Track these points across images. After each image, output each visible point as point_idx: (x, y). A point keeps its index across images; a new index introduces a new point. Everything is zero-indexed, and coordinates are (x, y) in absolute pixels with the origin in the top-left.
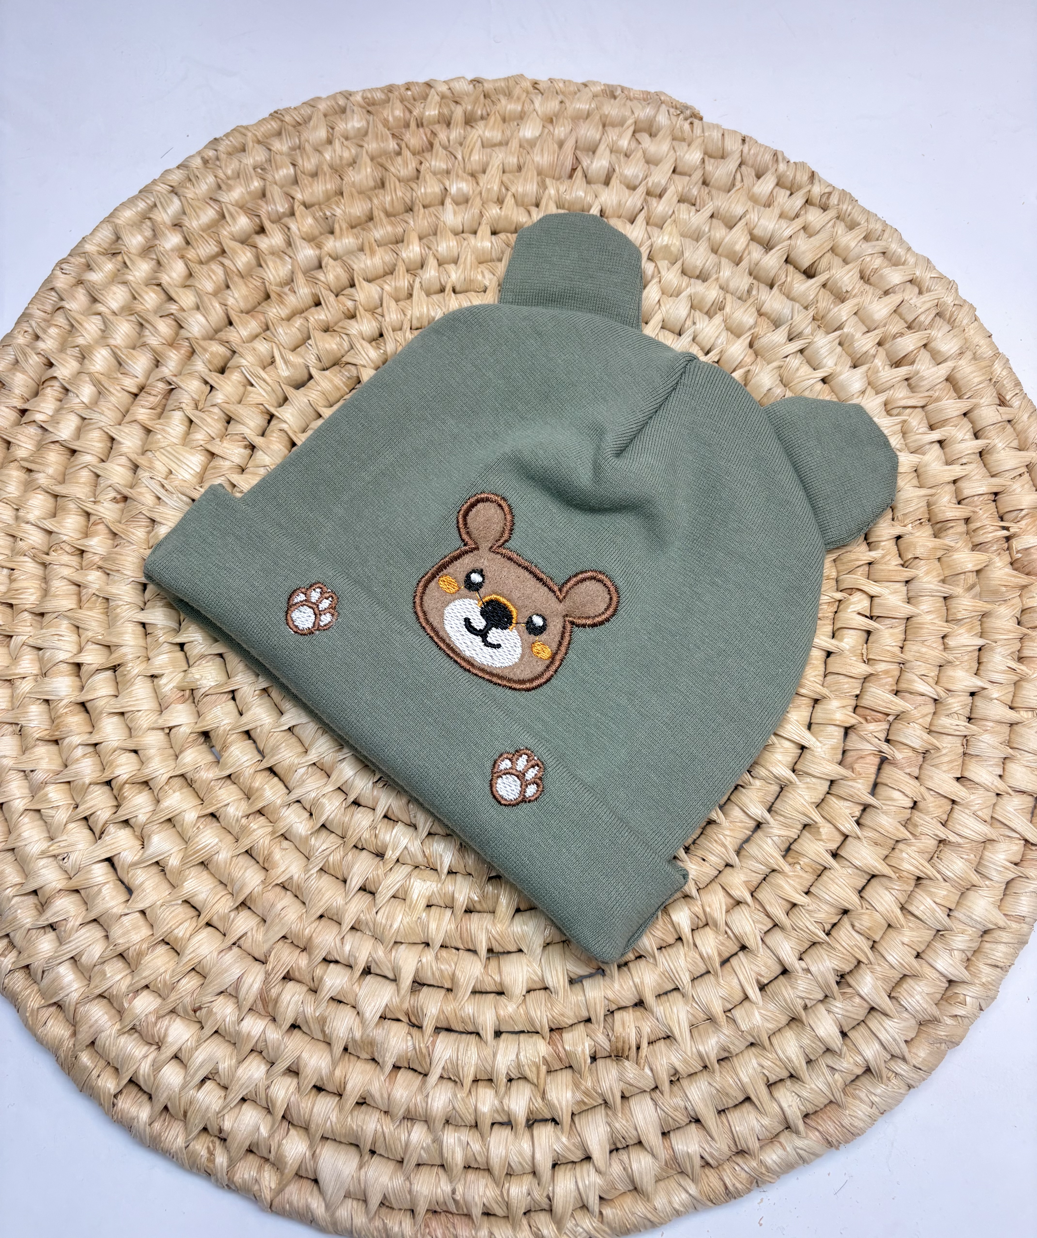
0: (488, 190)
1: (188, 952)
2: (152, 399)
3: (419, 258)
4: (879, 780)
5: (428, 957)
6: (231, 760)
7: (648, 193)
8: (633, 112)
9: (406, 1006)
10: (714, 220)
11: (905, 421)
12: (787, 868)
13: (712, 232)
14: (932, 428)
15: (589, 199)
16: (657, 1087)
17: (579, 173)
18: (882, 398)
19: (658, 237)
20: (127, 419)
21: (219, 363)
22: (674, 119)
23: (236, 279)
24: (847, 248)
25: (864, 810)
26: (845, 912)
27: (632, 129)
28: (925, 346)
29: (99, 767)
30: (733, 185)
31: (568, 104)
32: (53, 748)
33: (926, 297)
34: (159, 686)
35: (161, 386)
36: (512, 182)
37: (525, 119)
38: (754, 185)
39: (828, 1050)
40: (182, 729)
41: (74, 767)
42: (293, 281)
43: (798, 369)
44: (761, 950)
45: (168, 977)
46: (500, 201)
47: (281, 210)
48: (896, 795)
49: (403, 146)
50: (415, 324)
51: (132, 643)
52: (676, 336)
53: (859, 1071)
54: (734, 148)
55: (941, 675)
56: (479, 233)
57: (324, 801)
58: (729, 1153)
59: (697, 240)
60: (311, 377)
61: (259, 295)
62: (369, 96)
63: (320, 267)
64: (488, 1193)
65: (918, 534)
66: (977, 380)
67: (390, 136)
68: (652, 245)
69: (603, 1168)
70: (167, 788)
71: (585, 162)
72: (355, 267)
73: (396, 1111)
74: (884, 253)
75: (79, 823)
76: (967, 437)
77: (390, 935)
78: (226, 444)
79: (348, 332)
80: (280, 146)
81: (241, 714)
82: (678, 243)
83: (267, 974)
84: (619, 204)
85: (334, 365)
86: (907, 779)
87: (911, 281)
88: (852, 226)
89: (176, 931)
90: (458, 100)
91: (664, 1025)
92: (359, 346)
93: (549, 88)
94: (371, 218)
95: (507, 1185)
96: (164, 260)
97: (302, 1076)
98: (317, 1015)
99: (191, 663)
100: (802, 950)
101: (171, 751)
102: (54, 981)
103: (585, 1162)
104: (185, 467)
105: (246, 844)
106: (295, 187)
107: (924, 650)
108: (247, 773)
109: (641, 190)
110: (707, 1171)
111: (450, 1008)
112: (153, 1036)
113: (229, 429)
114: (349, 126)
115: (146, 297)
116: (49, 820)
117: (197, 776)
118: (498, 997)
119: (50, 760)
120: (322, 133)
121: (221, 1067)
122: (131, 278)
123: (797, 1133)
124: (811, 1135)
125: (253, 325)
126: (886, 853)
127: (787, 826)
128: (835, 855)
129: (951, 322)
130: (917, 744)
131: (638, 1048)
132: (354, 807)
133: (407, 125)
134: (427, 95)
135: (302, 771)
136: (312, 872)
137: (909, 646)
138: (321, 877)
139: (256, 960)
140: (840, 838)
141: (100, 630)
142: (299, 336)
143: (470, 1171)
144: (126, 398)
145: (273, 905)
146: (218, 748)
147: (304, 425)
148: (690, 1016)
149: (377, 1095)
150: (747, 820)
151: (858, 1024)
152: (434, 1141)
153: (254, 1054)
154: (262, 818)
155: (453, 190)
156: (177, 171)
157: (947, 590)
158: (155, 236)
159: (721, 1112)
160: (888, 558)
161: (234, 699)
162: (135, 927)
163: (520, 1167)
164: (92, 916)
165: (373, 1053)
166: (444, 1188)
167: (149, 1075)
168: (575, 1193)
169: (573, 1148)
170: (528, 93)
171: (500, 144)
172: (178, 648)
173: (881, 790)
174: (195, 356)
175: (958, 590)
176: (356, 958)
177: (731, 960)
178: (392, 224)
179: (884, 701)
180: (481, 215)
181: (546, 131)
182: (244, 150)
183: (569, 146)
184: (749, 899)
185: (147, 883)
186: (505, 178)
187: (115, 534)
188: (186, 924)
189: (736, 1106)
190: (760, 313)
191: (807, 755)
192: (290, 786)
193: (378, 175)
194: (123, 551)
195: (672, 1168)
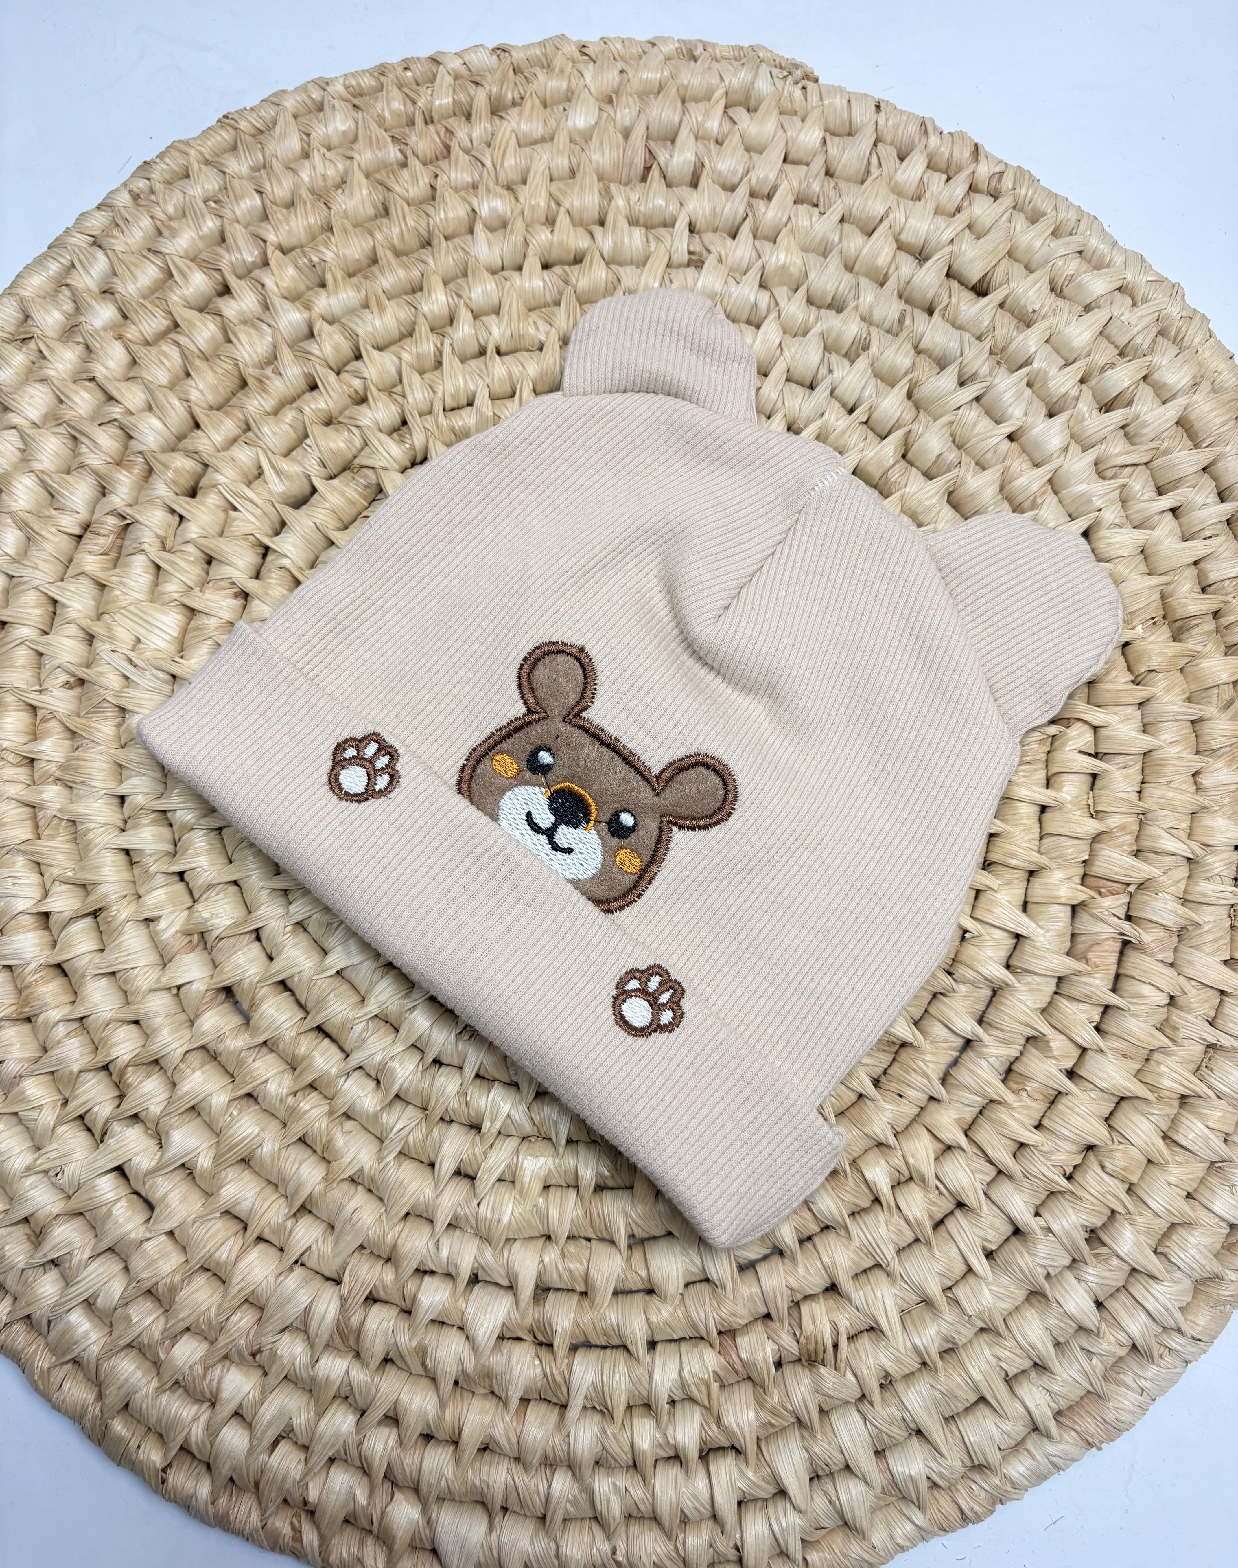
0: (532, 207)
1: (235, 1281)
2: (101, 540)
3: (446, 311)
4: (1122, 971)
5: (551, 1256)
6: (264, 1024)
7: (753, 194)
8: (722, 79)
9: (529, 1320)
10: (845, 225)
11: (1125, 485)
12: (1009, 1097)
13: (845, 243)
14: (1160, 491)
15: (672, 208)
16: (863, 1396)
17: (655, 173)
18: (1090, 457)
19: (772, 255)
20: (71, 572)
21: (186, 482)
22: (779, 83)
23: (198, 362)
24: (1029, 249)
25: (1104, 1013)
26: (1090, 1148)
27: (722, 103)
28: (1145, 378)
29: (90, 1047)
30: (868, 172)
31: (631, 73)
32: (25, 1028)
33: (1143, 310)
34: (157, 933)
35: (112, 521)
36: (564, 194)
37: (574, 101)
38: (896, 170)
39: (1081, 1329)
40: (195, 986)
41: (56, 1052)
42: (276, 358)
43: (975, 425)
44: (985, 1208)
45: (212, 1315)
46: (550, 222)
47: (250, 259)
48: (1147, 990)
49: (409, 153)
50: (449, 403)
51: (113, 879)
52: (807, 391)
53: (1122, 1352)
54: (865, 120)
55: (1195, 824)
56: (526, 268)
57: (395, 1064)
58: (963, 1470)
59: (825, 255)
60: (314, 490)
61: (232, 383)
62: (354, 83)
63: (311, 335)
64: (658, 1549)
65: (1151, 639)
66: (1218, 421)
67: (389, 140)
68: (763, 267)
69: (803, 1506)
70: (182, 1066)
71: (662, 156)
72: (360, 331)
73: (529, 1459)
74: (1080, 252)
75: (72, 1124)
76: (1209, 500)
77: (499, 1233)
78: (208, 595)
79: (359, 423)
80: (238, 166)
81: (271, 959)
82: (799, 262)
83: (343, 1300)
84: (714, 213)
85: (344, 470)
86: (1161, 968)
87: (1119, 289)
88: (1034, 218)
89: (217, 1255)
90: (478, 79)
91: (866, 1314)
92: (376, 443)
93: (603, 52)
94: (374, 261)
95: (681, 1537)
96: (95, 345)
97: (404, 1423)
98: (414, 1344)
99: (196, 896)
100: (1038, 1202)
101: (183, 1017)
102: (64, 1333)
103: (778, 1498)
104: (157, 631)
105: (297, 1130)
106: (265, 225)
107: (1171, 794)
108: (287, 1038)
109: (743, 191)
110: (935, 1492)
111: (587, 1318)
112: (203, 1393)
113: (211, 572)
114: (331, 129)
115: (76, 399)
116: (31, 1125)
117: (221, 1047)
118: (647, 1298)
119: (23, 1044)
120: (294, 143)
121: (296, 1423)
122: (51, 373)
123: (1049, 1436)
124: (1066, 1436)
125: (228, 426)
126: (1137, 1066)
127: (1005, 1042)
128: (1071, 1074)
129: (1178, 341)
130: (1170, 920)
131: (836, 1346)
132: (434, 1069)
133: (411, 123)
134: (435, 76)
135: (360, 1027)
136: (388, 1159)
137: (1149, 789)
138: (400, 1165)
139: (328, 1279)
140: (1076, 1053)
141: (70, 864)
142: (293, 435)
143: (632, 1521)
144: (66, 543)
145: (341, 1208)
146: (245, 1006)
147: (312, 557)
148: (899, 1301)
149: (503, 1441)
150: (954, 1038)
151: (1118, 1290)
152: (582, 1491)
153: (338, 1402)
154: (315, 1094)
155: (484, 211)
156: (97, 214)
157: (1195, 711)
158: (78, 310)
159: (950, 1419)
160: (1114, 673)
161: (258, 939)
162: (164, 1256)
163: (696, 1514)
164: (104, 1245)
165: (491, 1386)
166: (601, 1547)
167: (203, 1442)
168: (769, 1540)
169: (763, 1484)
170: (574, 61)
171: (543, 140)
172: (177, 878)
173: (1125, 983)
174: (154, 476)
175: (1211, 710)
176: (457, 1267)
177: (946, 1222)
178: (405, 266)
179: (1121, 867)
180: (526, 244)
181: (605, 115)
182: (188, 176)
183: (638, 134)
184: (963, 1141)
185: (171, 1195)
186: (554, 188)
187: (73, 733)
188: (230, 1243)
189: (967, 1409)
190: (918, 351)
191: (1027, 947)
192: (347, 1047)
193: (378, 197)
194: (87, 755)
195: (891, 1495)
